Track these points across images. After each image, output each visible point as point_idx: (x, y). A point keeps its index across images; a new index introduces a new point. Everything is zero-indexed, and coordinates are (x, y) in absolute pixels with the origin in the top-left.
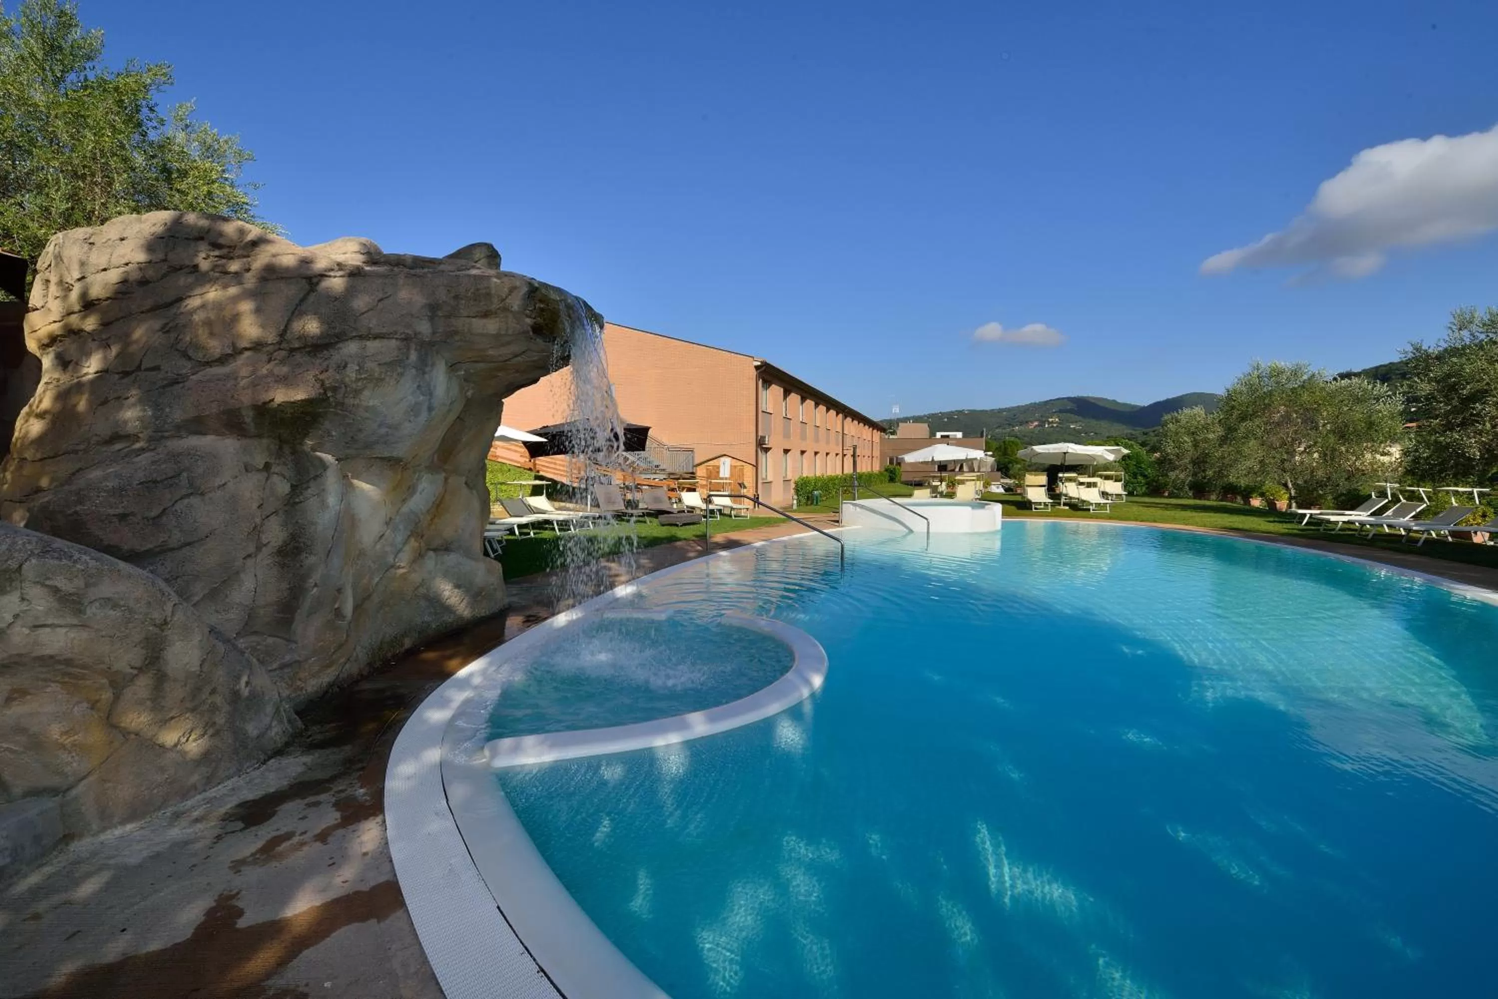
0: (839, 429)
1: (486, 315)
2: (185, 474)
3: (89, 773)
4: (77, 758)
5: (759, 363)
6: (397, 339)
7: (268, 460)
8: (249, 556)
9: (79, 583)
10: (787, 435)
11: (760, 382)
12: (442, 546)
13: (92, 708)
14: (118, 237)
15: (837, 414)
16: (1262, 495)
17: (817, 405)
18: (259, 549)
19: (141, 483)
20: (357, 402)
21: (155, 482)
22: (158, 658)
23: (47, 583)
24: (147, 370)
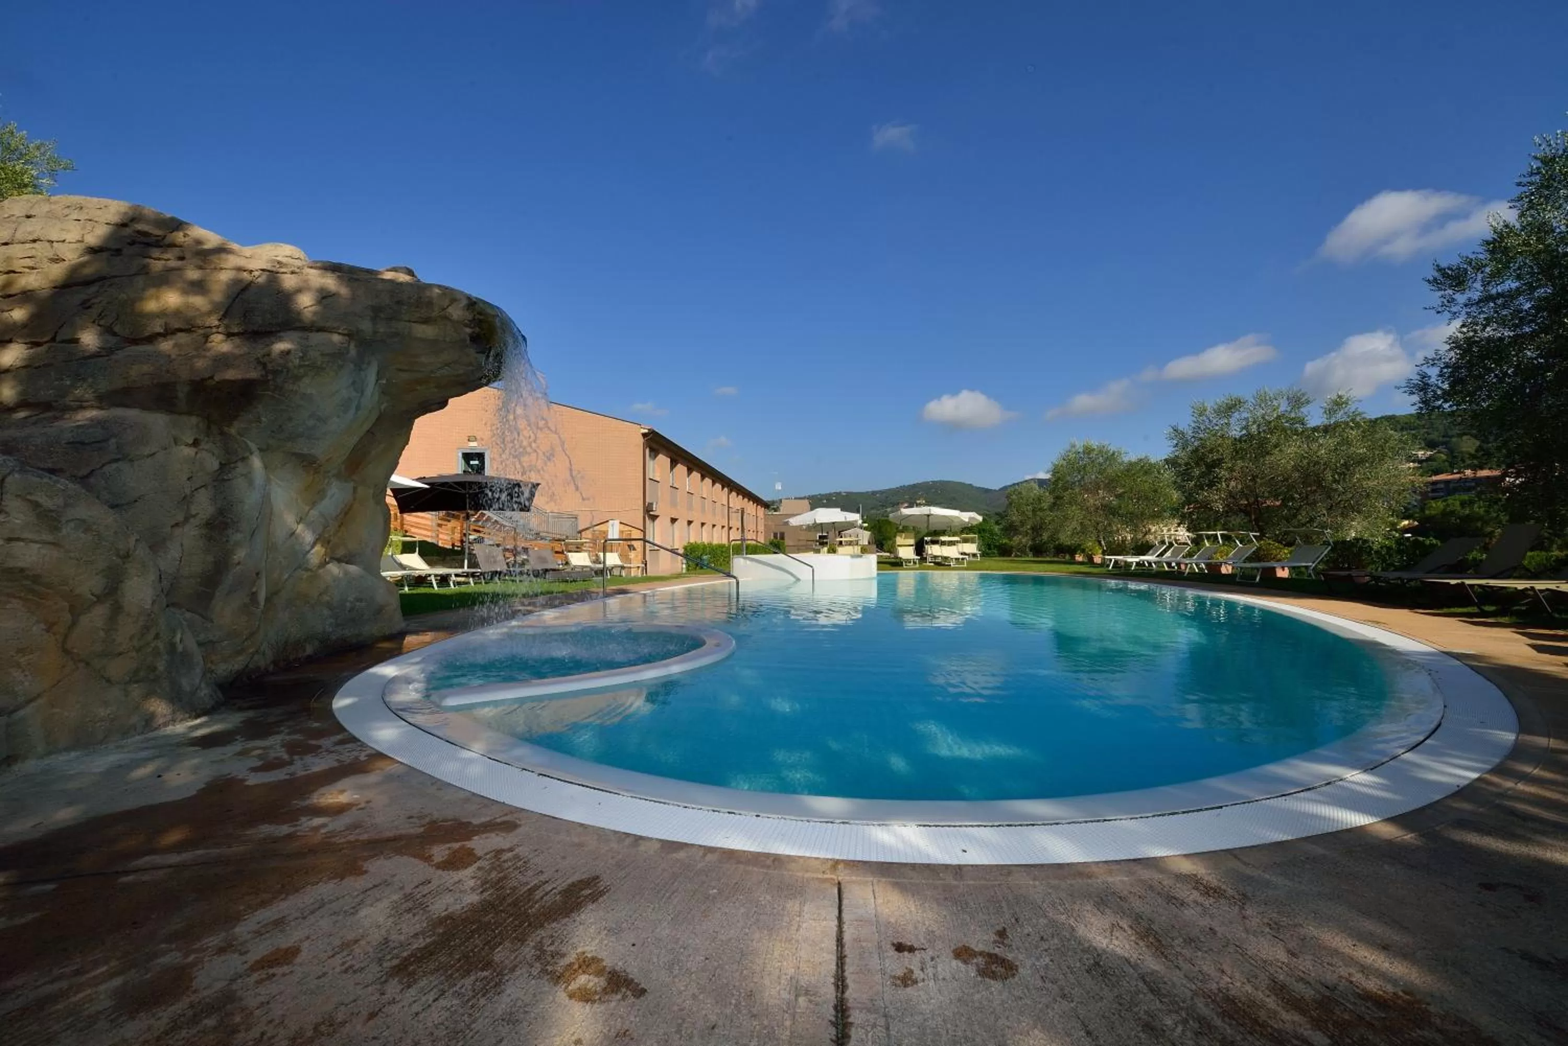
0: (725, 503)
1: (426, 321)
2: (113, 440)
3: (39, 696)
4: (30, 678)
5: (646, 431)
6: (339, 334)
7: (197, 436)
8: (177, 525)
9: (60, 501)
10: (674, 504)
11: (647, 451)
12: (346, 557)
13: (48, 631)
14: (24, 214)
15: (723, 489)
16: (1083, 551)
17: (703, 477)
18: (186, 520)
19: (68, 443)
20: (295, 388)
21: (82, 443)
22: (116, 589)
23: (29, 497)
24: (63, 342)
